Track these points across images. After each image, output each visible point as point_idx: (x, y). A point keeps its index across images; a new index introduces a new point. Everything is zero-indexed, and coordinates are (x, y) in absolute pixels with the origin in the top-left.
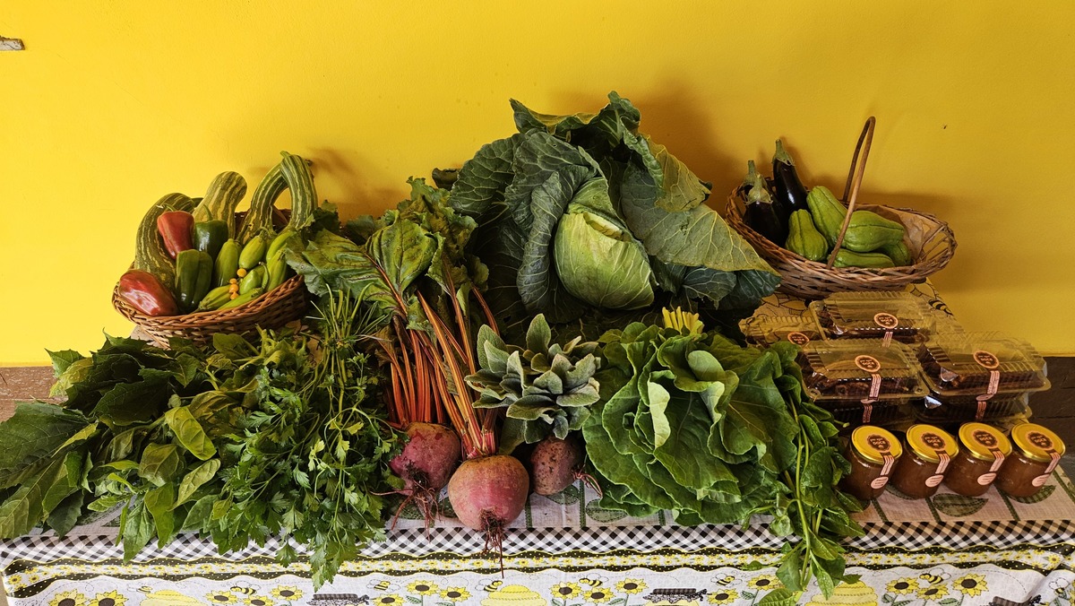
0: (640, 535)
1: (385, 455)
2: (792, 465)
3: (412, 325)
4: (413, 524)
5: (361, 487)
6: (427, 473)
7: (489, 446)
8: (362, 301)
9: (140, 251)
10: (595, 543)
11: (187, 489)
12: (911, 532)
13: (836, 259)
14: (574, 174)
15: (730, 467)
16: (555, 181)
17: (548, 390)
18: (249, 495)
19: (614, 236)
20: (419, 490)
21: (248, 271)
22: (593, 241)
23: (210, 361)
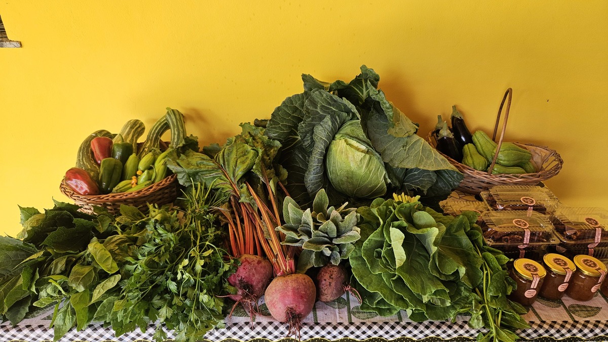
0: (387, 328)
1: (226, 272)
2: (480, 284)
3: (242, 200)
4: (241, 320)
5: (209, 293)
6: (252, 286)
7: (291, 268)
8: (212, 189)
9: (79, 160)
10: (358, 333)
11: (98, 293)
12: (558, 327)
13: (493, 169)
14: (339, 117)
15: (443, 282)
16: (328, 120)
17: (327, 234)
18: (137, 295)
19: (362, 152)
20: (247, 295)
21: (143, 172)
22: (350, 155)
23: (118, 219)
